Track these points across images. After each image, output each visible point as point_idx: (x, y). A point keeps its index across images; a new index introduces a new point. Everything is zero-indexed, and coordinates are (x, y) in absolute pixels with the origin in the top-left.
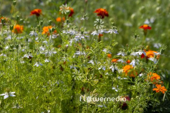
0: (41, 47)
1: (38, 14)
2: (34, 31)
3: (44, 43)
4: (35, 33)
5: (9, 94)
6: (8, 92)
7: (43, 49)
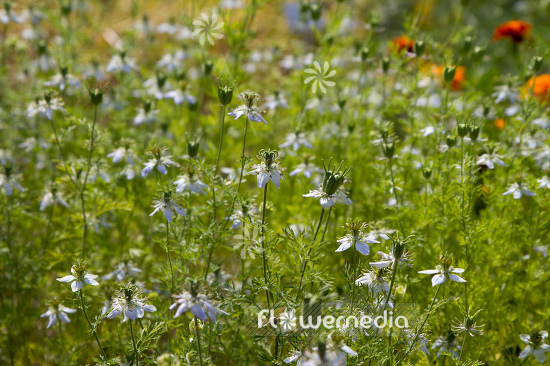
0: (526, 138)
1: (516, 37)
2: (510, 85)
3: (535, 125)
4: (512, 92)
5: (447, 274)
6: (446, 266)
7: (532, 144)
